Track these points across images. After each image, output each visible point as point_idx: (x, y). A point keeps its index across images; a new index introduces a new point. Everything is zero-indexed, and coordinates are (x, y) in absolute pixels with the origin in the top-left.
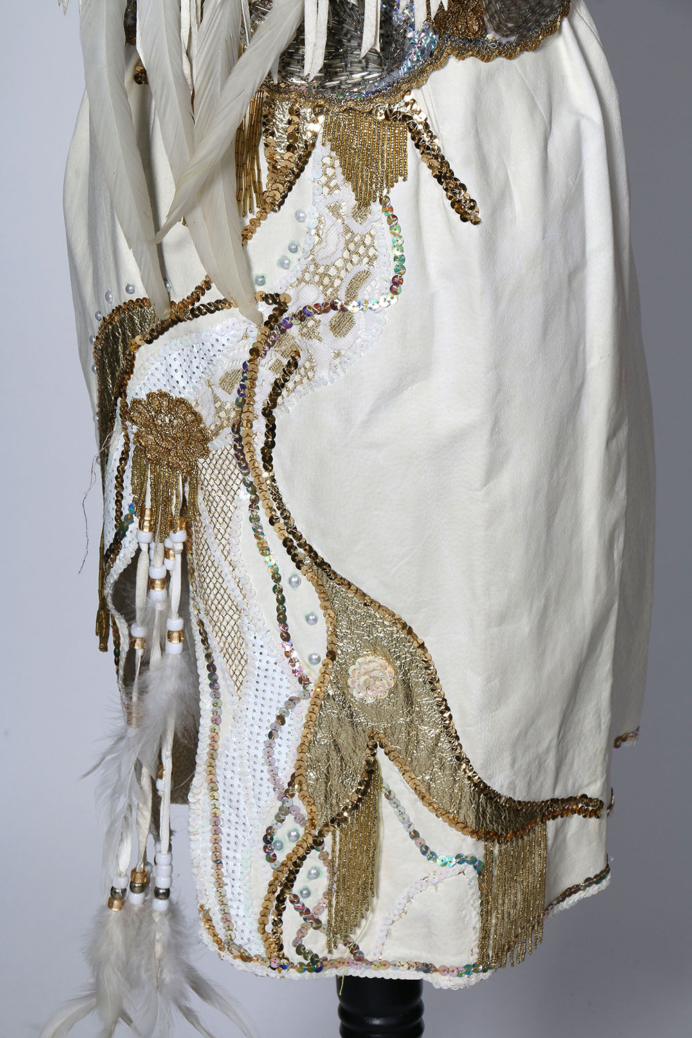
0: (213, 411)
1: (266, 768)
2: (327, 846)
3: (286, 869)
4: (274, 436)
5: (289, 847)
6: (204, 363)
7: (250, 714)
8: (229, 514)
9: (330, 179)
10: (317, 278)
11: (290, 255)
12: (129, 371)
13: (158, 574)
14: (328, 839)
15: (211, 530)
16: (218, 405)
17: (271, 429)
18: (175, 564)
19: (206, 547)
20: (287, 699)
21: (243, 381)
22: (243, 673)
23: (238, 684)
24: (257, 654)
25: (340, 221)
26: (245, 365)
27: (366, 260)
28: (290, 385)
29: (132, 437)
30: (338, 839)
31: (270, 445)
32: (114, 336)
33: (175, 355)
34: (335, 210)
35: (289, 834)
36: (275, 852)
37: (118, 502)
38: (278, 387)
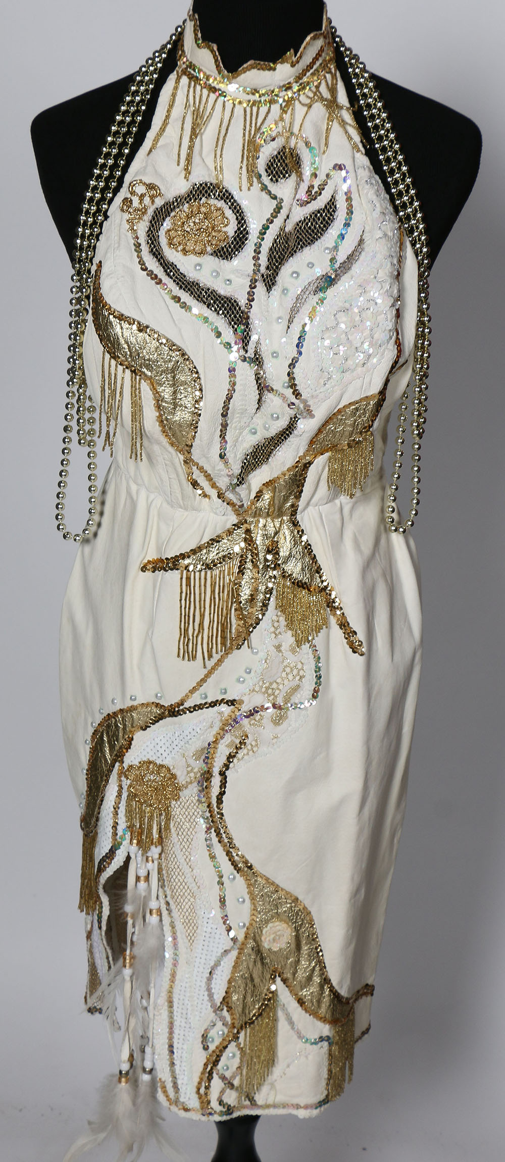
0: (185, 773)
1: (206, 993)
2: (241, 1040)
3: (214, 1054)
4: (225, 787)
5: (217, 1042)
6: (182, 743)
7: (198, 960)
8: (192, 836)
9: (276, 629)
10: (264, 690)
11: (245, 675)
12: (129, 747)
13: (142, 873)
14: (242, 1035)
15: (178, 846)
16: (189, 769)
17: (223, 784)
18: (152, 867)
19: (174, 856)
20: (223, 951)
21: (207, 754)
22: (195, 934)
23: (191, 941)
24: (205, 923)
25: (281, 654)
26: (209, 744)
27: (298, 678)
28: (239, 756)
29: (125, 788)
30: (248, 1034)
31: (222, 793)
32: (117, 726)
33: (161, 737)
34: (278, 648)
35: (218, 1033)
36: (209, 1044)
37: (115, 827)
38: (231, 757)
